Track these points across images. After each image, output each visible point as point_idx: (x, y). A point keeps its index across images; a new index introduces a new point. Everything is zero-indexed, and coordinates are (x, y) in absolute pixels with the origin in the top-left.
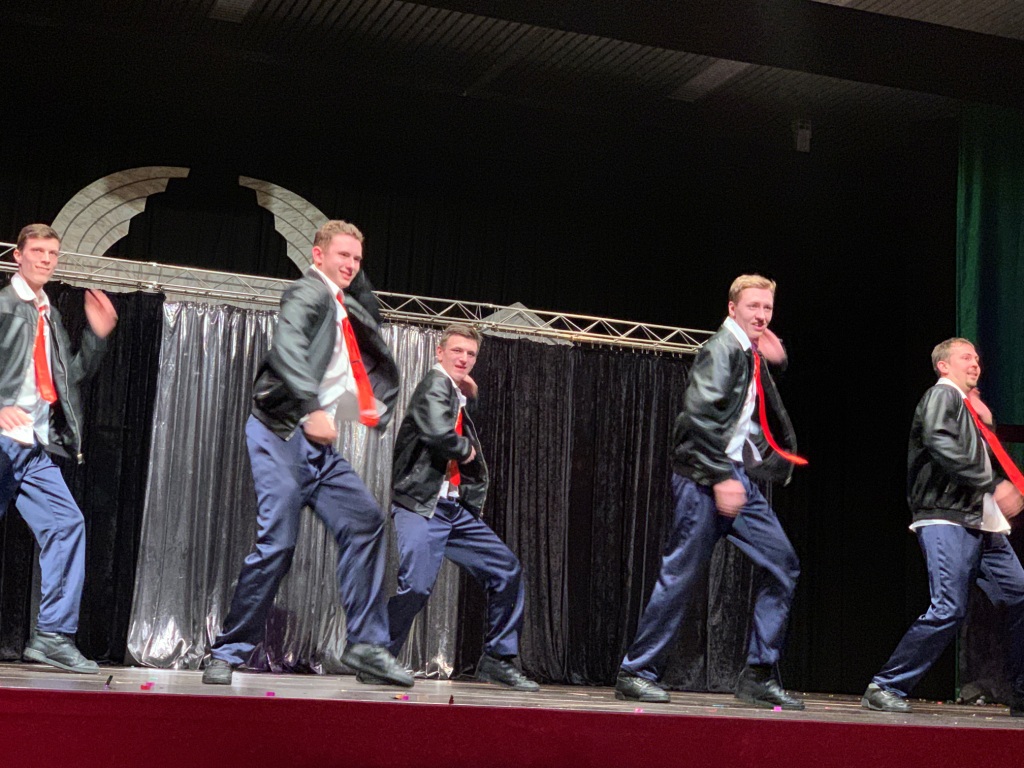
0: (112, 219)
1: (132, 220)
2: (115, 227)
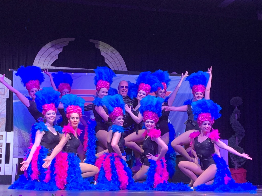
0: (53, 54)
1: (59, 54)
2: (54, 56)
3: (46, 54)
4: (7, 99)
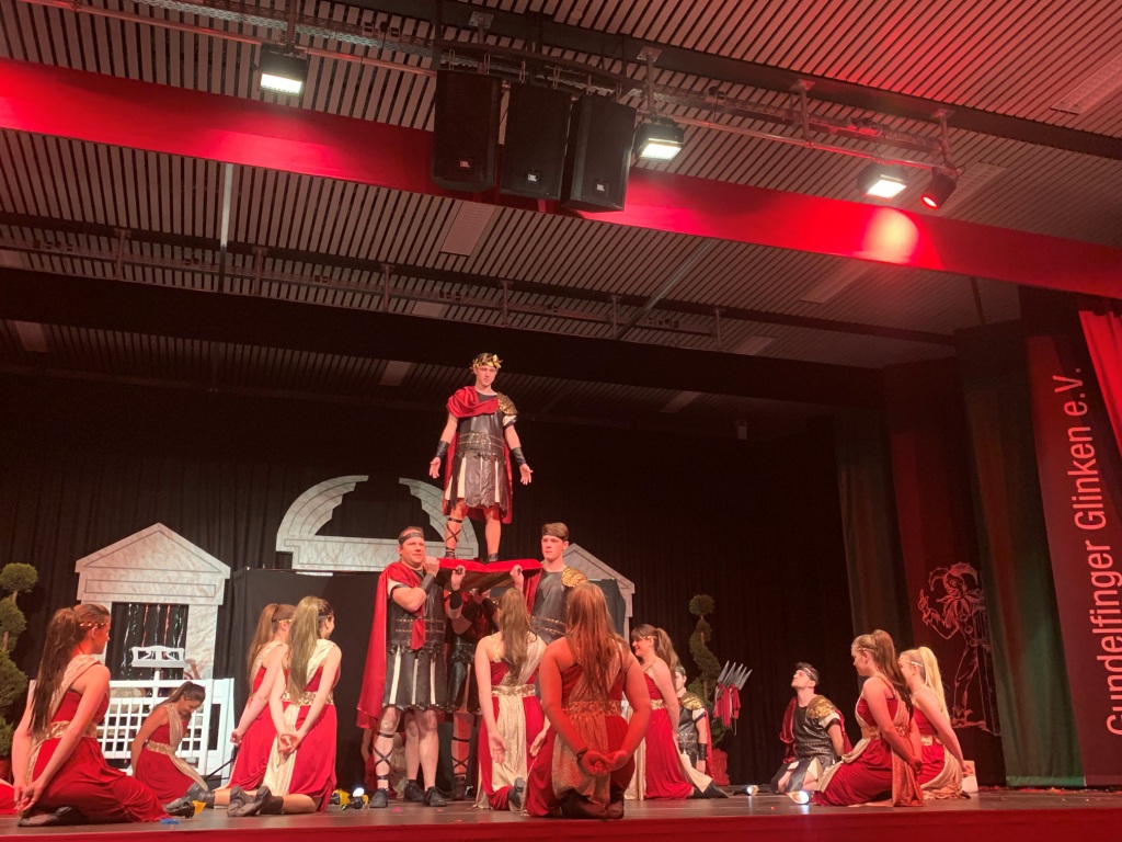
0: (322, 510)
1: (334, 510)
2: (324, 514)
3: (306, 510)
4: (220, 607)
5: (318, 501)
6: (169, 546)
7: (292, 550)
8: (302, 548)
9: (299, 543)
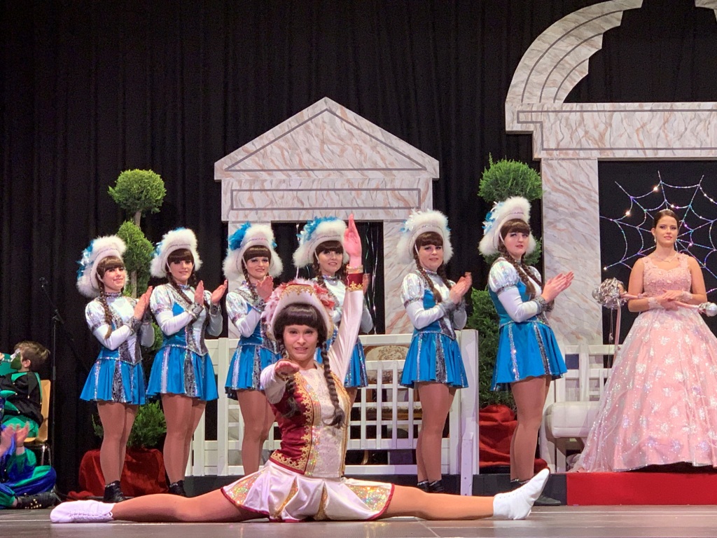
0: (571, 61)
1: (590, 59)
2: (574, 69)
3: (547, 61)
5: (564, 46)
6: (344, 133)
7: (531, 128)
8: (546, 125)
9: (540, 117)
